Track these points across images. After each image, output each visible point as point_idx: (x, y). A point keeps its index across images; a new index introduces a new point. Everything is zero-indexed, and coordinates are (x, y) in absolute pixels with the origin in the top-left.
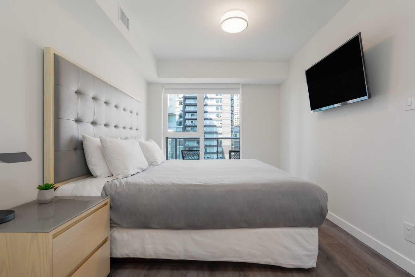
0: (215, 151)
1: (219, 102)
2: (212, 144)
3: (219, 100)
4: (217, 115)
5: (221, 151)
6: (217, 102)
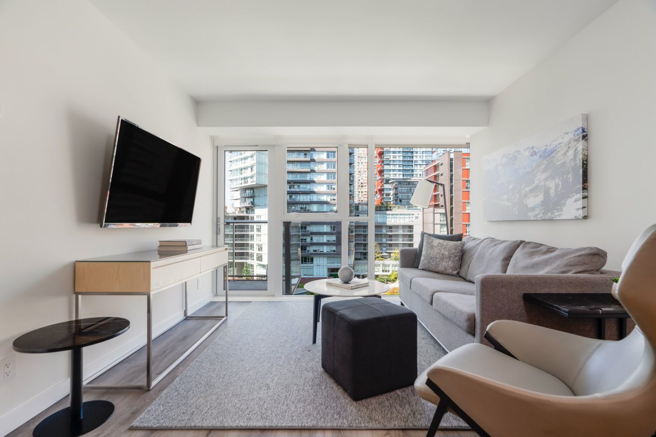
0: (325, 241)
1: (331, 167)
2: (321, 231)
3: (331, 164)
4: (328, 186)
5: (335, 241)
6: (328, 167)
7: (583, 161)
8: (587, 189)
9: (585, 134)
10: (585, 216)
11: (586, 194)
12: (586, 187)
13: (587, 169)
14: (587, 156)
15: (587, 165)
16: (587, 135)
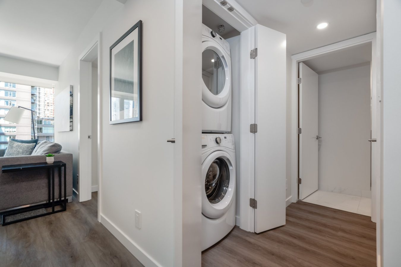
7: (70, 106)
8: (72, 118)
9: (71, 94)
10: (71, 130)
11: (72, 120)
12: (72, 117)
13: (72, 109)
14: (72, 104)
15: (72, 107)
16: (72, 95)
